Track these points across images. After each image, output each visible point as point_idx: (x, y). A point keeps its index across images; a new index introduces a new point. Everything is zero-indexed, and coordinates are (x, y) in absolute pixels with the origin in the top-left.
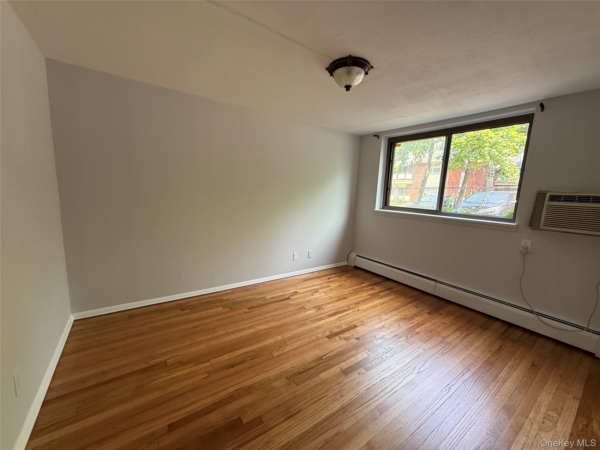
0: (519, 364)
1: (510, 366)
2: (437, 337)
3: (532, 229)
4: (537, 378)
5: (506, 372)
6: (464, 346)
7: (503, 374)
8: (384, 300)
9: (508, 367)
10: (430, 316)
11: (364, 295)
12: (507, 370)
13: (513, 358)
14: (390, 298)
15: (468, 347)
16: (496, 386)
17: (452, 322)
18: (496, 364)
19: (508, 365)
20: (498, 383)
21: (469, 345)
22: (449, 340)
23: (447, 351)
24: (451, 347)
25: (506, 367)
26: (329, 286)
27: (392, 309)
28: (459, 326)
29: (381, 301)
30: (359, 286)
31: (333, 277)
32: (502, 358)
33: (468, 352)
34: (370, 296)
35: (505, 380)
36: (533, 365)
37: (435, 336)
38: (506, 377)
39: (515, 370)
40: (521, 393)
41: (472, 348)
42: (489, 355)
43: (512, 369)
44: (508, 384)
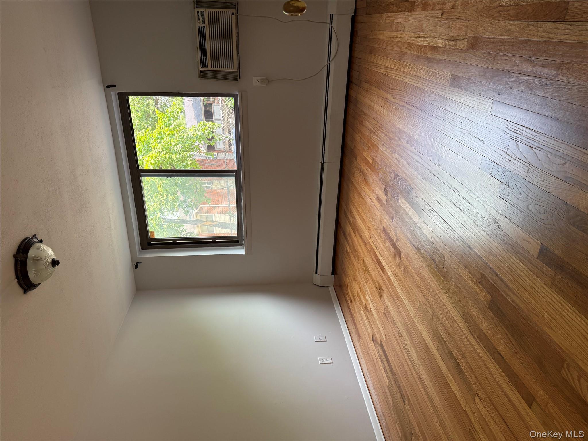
0: (373, 62)
1: (376, 68)
2: (372, 140)
3: (240, 78)
4: (377, 46)
5: (380, 69)
6: (373, 112)
7: (382, 71)
8: (356, 214)
9: (377, 69)
10: (358, 156)
11: (356, 241)
12: (379, 69)
13: (370, 68)
14: (353, 208)
15: (372, 108)
16: (391, 72)
17: (358, 132)
18: (377, 79)
19: (375, 70)
20: (388, 71)
21: (370, 108)
22: (371, 127)
23: (379, 125)
24: (376, 123)
25: (377, 71)
26: (358, 294)
27: (361, 199)
28: (359, 125)
29: (357, 217)
30: (351, 254)
31: (349, 296)
32: (372, 77)
33: (376, 106)
34: (356, 233)
35: (386, 68)
36: (371, 52)
37: (371, 141)
38: (383, 68)
39: (377, 64)
40: (389, 52)
41: (372, 104)
42: (374, 88)
43: (377, 66)
44: (387, 64)
